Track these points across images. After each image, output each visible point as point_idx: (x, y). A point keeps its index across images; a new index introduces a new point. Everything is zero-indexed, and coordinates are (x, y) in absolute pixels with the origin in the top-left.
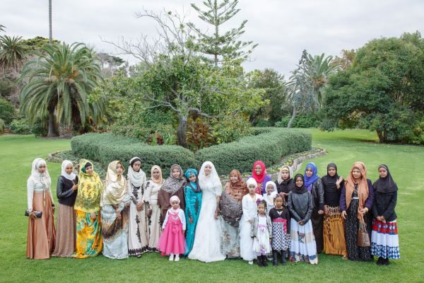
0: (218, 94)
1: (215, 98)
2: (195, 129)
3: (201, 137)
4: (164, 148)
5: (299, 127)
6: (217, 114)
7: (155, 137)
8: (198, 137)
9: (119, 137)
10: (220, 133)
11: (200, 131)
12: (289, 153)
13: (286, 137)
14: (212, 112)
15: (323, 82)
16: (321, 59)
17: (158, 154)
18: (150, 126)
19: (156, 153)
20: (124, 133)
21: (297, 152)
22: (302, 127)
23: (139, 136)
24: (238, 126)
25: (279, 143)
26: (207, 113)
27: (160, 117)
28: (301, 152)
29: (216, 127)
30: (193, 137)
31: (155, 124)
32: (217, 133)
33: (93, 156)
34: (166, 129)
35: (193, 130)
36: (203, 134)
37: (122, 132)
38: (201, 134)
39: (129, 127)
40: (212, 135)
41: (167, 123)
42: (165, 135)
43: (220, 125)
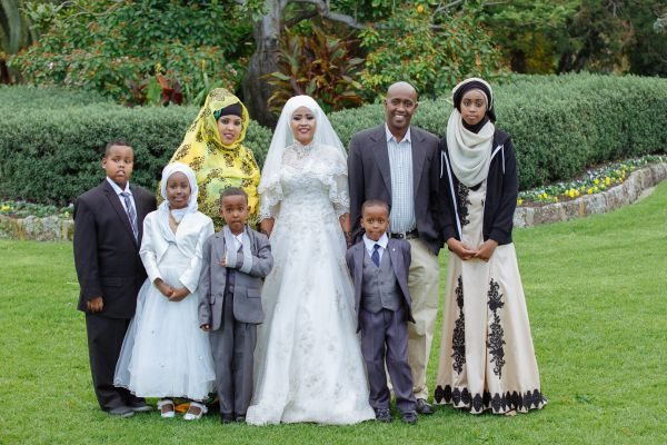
2: (301, 62)
3: (320, 91)
6: (385, 17)
11: (318, 69)
12: (626, 152)
13: (616, 95)
17: (141, 132)
18: (145, 54)
19: (135, 128)
21: (658, 151)
24: (451, 55)
26: (349, 13)
27: (181, 24)
29: (374, 57)
31: (162, 47)
34: (197, 60)
35: (295, 69)
36: (328, 78)
37: (54, 74)
38: (320, 79)
39: (77, 55)
40: (358, 85)
41: (205, 42)
42: (195, 82)
43: (390, 54)
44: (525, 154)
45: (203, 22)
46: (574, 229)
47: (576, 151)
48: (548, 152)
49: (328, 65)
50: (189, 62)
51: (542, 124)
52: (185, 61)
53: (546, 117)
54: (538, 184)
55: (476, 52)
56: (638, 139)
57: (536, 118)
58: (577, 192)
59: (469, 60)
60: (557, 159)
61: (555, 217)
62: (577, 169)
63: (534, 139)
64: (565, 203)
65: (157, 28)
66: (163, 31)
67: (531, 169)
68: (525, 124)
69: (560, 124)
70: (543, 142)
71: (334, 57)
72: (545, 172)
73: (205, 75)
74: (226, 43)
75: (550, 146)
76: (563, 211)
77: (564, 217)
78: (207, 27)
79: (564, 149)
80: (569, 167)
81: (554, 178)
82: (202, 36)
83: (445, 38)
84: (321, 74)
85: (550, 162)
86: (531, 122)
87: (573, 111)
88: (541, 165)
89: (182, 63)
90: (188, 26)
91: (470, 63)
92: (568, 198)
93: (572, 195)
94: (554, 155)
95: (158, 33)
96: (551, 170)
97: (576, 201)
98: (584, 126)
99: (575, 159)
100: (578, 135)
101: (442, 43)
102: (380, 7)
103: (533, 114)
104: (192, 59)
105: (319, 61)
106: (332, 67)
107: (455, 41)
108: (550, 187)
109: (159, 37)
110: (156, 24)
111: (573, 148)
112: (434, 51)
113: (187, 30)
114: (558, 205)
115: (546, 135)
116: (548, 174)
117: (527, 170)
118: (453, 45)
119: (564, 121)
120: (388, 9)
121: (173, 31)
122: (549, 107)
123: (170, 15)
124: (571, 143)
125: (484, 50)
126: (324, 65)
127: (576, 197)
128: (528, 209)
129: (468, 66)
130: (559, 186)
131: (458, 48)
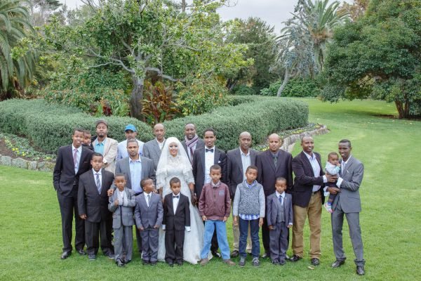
0: (186, 51)
1: (181, 55)
2: (155, 95)
3: (162, 107)
4: (112, 120)
5: (292, 96)
6: (184, 77)
7: (100, 106)
8: (158, 107)
9: (54, 105)
10: (187, 102)
11: (161, 99)
12: (278, 129)
13: (275, 108)
14: (177, 73)
15: (326, 37)
16: (325, 6)
18: (94, 92)
20: (60, 99)
21: (289, 129)
22: (297, 96)
23: (80, 104)
24: (211, 93)
25: (265, 116)
26: (170, 75)
27: (107, 80)
28: (294, 128)
29: (182, 93)
30: (151, 106)
31: (101, 89)
32: (183, 102)
33: (18, 129)
34: (116, 95)
35: (152, 98)
36: (165, 102)
37: (57, 99)
38: (162, 102)
39: (67, 91)
40: (176, 105)
41: (117, 87)
42: (114, 104)
43: (187, 91)
45: (116, 79)
49: (165, 97)
50: (112, 96)
55: (220, 91)
56: (282, 124)
60: (258, 136)
66: (100, 83)
70: (253, 130)
71: (167, 94)
73: (119, 101)
78: (117, 81)
80: (261, 139)
82: (116, 85)
83: (208, 86)
86: (249, 122)
89: (109, 96)
90: (110, 81)
96: (256, 140)
98: (265, 122)
101: (207, 88)
102: (182, 73)
104: (113, 94)
105: (162, 95)
106: (167, 98)
107: (212, 87)
109: (99, 85)
110: (97, 80)
112: (204, 91)
118: (211, 89)
120: (185, 74)
121: (104, 82)
123: (103, 76)
125: (223, 90)
126: (163, 97)
130: (259, 147)
131: (213, 90)
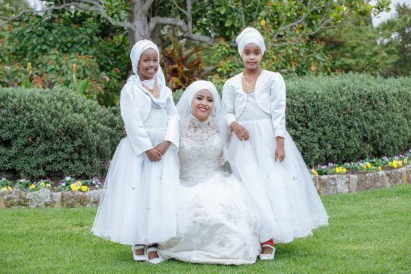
27: (64, 40)
29: (224, 64)
34: (70, 65)
41: (82, 53)
42: (68, 83)
44: (350, 128)
45: (81, 37)
46: (398, 193)
47: (398, 130)
48: (371, 128)
49: (182, 68)
50: (64, 67)
51: (366, 102)
52: (61, 66)
53: (370, 97)
54: (363, 158)
55: (311, 59)
57: (360, 96)
58: (400, 163)
59: (305, 66)
60: (380, 135)
61: (378, 184)
62: (400, 148)
63: (358, 115)
64: (389, 172)
65: (44, 43)
66: (49, 46)
67: (356, 142)
68: (349, 100)
69: (383, 104)
70: (366, 118)
71: (188, 62)
72: (369, 147)
73: (74, 76)
74: (104, 57)
75: (373, 122)
76: (387, 178)
77: (388, 185)
78: (84, 41)
79: (387, 127)
80: (392, 144)
81: (378, 154)
82: (81, 49)
83: (284, 47)
84: (177, 76)
85: (373, 138)
86: (355, 99)
87: (394, 95)
88: (365, 139)
89: (58, 68)
90: (70, 42)
91: (306, 69)
92: (392, 168)
93: (395, 166)
94: (377, 131)
95: (44, 47)
96: (375, 146)
97: (399, 170)
98: (404, 109)
99: (398, 137)
100: (399, 116)
101: (282, 51)
102: (231, 26)
103: (356, 92)
104: (67, 64)
105: (176, 66)
106: (185, 69)
107: (293, 50)
108: (374, 160)
109: (46, 50)
110: (43, 40)
111: (396, 127)
112: (275, 57)
113: (69, 45)
114: (382, 173)
115: (370, 112)
116: (372, 149)
117: (351, 143)
118: (291, 52)
119: (386, 102)
121: (58, 46)
122: (372, 87)
123: (54, 32)
124: (394, 123)
125: (318, 57)
126: (180, 69)
127: (398, 167)
128: (352, 176)
129: (304, 71)
130: (383, 160)
131: (296, 55)
